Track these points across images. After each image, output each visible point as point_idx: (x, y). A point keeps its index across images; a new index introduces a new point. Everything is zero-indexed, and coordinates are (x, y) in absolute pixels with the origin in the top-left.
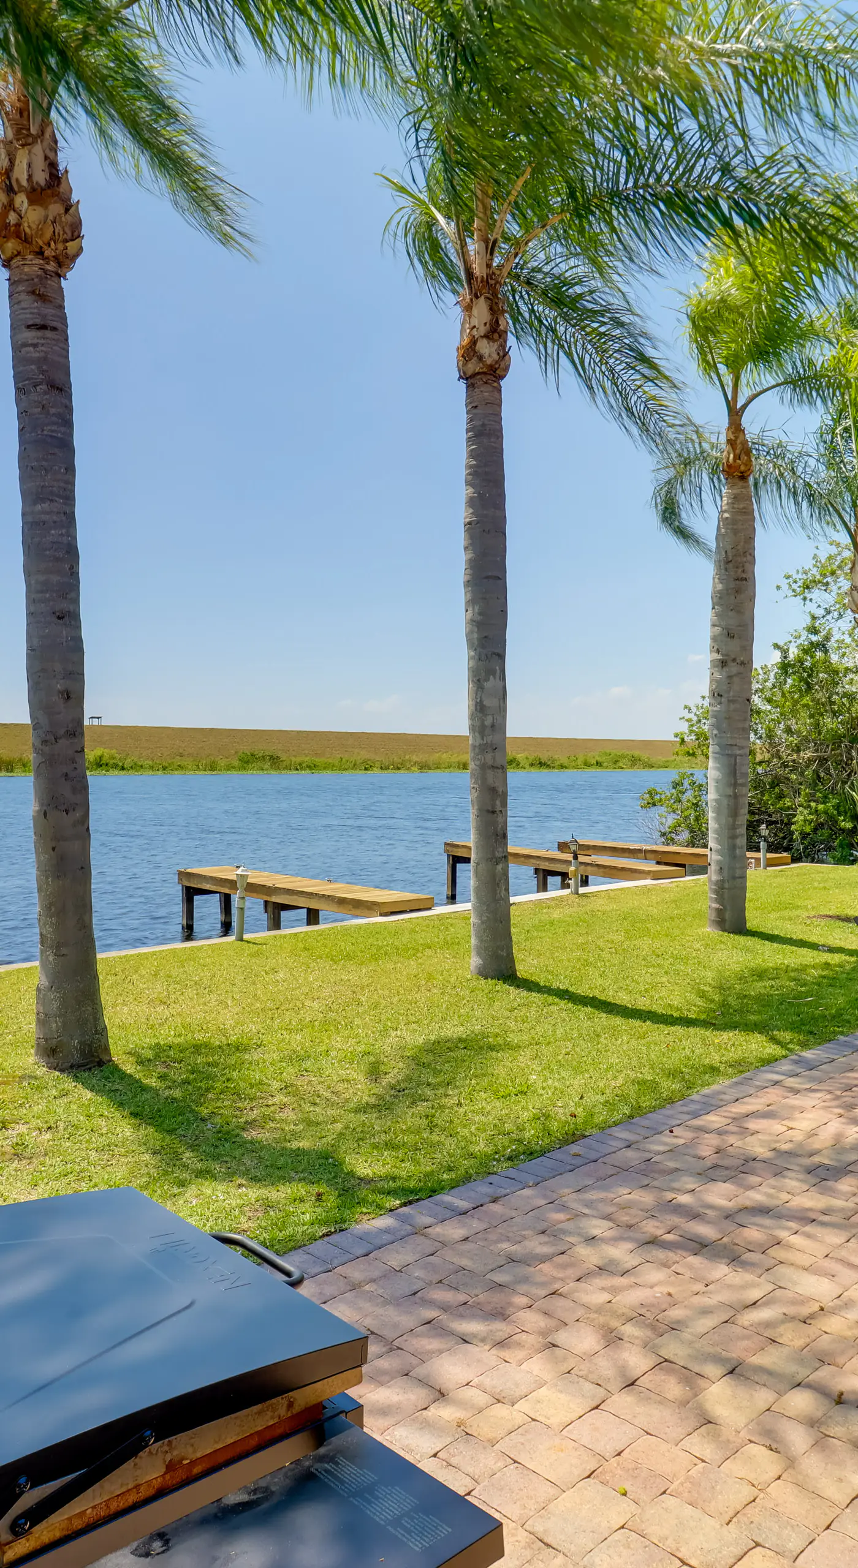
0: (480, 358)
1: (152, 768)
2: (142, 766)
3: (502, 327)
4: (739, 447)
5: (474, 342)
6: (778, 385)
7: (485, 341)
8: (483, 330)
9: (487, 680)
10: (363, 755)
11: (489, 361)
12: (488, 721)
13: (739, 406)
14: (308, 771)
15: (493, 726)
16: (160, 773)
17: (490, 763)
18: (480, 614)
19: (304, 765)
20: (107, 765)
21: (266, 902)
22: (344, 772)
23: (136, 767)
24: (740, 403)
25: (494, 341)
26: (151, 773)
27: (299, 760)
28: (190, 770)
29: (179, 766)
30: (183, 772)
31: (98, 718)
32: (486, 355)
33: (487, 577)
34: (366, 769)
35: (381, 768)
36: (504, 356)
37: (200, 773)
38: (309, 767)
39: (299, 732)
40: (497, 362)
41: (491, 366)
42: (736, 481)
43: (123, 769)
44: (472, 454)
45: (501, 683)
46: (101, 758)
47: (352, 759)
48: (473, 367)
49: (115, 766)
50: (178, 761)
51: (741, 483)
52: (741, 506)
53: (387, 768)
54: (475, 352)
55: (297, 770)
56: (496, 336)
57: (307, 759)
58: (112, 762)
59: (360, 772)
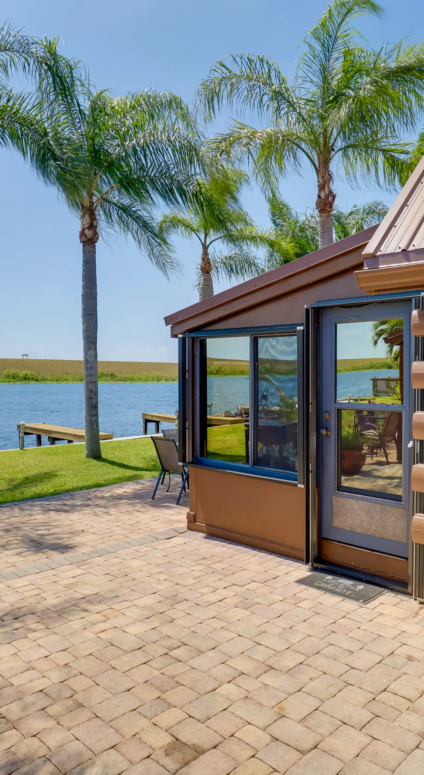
0: (86, 236)
1: (51, 380)
2: (46, 379)
3: (95, 225)
4: (206, 261)
5: (84, 230)
6: (221, 237)
7: (87, 230)
8: (87, 226)
9: (89, 351)
10: (155, 374)
11: (89, 237)
12: (89, 366)
13: (207, 245)
14: (129, 382)
15: (91, 368)
16: (55, 382)
17: (90, 381)
18: (86, 328)
19: (128, 379)
20: (29, 379)
21: (49, 437)
22: (147, 382)
23: (44, 379)
24: (207, 244)
25: (91, 230)
26: (51, 382)
27: (125, 376)
28: (71, 381)
29: (65, 379)
30: (67, 382)
31: (27, 355)
32: (88, 235)
33: (88, 314)
34: (158, 381)
35: (166, 380)
36: (95, 235)
37: (75, 382)
38: (130, 380)
39: (127, 362)
40: (92, 237)
41: (90, 239)
42: (205, 273)
43: (37, 380)
44: (84, 270)
45: (94, 352)
46: (26, 375)
47: (152, 375)
48: (84, 239)
49: (33, 379)
50: (65, 376)
51: (207, 275)
52: (206, 283)
53: (169, 380)
54: (84, 234)
55: (124, 381)
56: (92, 228)
57: (129, 375)
58: (31, 377)
59: (155, 382)
